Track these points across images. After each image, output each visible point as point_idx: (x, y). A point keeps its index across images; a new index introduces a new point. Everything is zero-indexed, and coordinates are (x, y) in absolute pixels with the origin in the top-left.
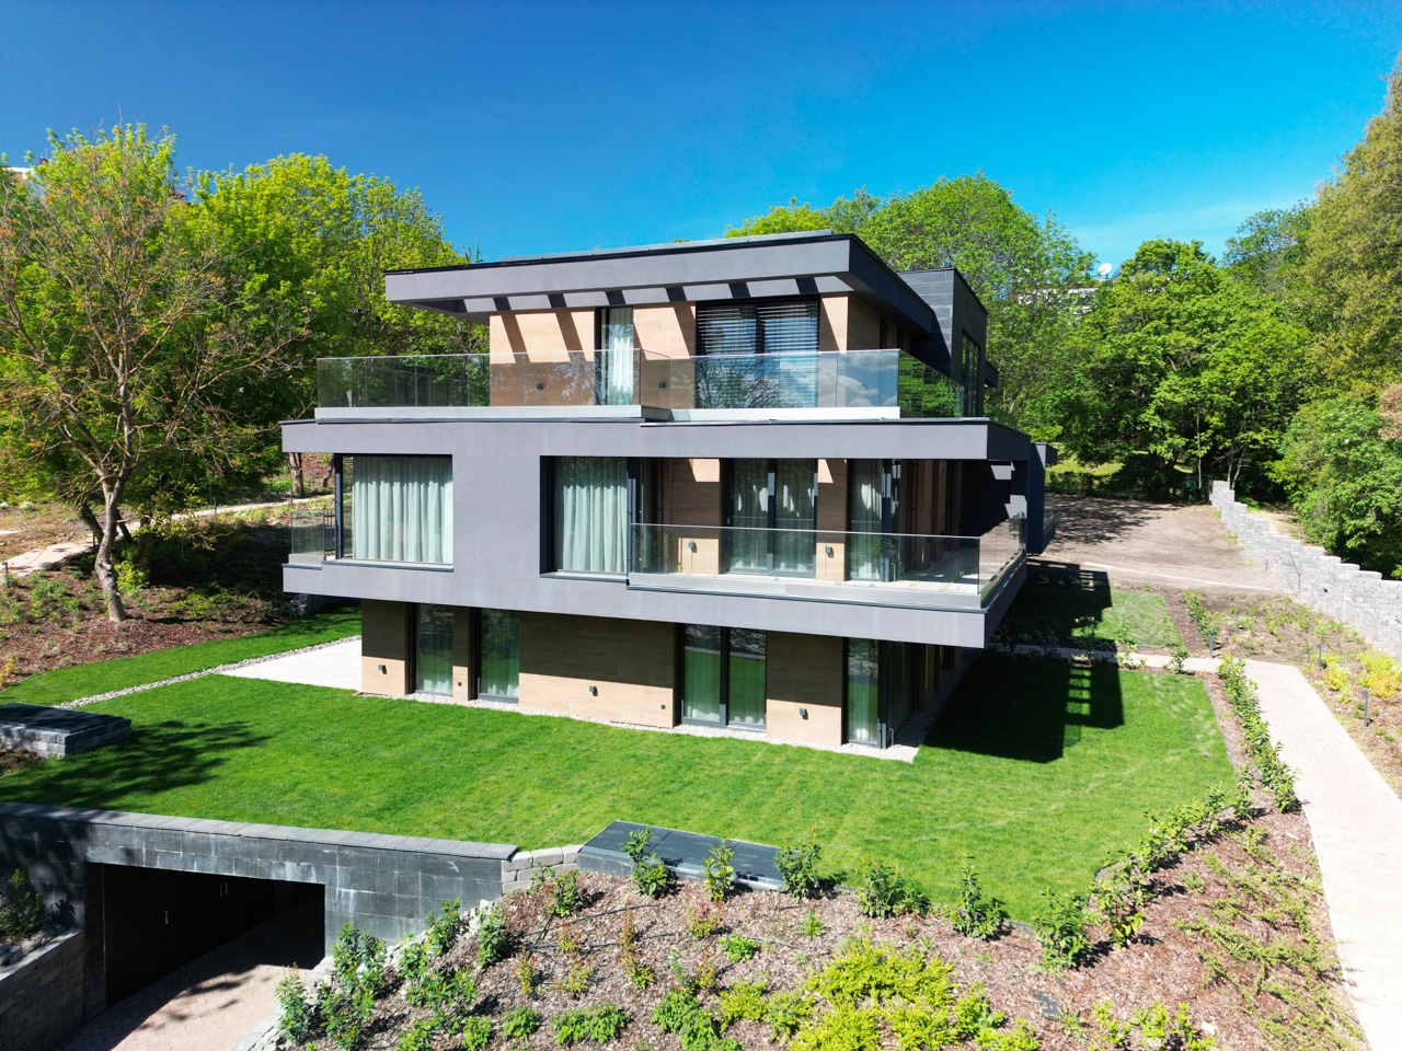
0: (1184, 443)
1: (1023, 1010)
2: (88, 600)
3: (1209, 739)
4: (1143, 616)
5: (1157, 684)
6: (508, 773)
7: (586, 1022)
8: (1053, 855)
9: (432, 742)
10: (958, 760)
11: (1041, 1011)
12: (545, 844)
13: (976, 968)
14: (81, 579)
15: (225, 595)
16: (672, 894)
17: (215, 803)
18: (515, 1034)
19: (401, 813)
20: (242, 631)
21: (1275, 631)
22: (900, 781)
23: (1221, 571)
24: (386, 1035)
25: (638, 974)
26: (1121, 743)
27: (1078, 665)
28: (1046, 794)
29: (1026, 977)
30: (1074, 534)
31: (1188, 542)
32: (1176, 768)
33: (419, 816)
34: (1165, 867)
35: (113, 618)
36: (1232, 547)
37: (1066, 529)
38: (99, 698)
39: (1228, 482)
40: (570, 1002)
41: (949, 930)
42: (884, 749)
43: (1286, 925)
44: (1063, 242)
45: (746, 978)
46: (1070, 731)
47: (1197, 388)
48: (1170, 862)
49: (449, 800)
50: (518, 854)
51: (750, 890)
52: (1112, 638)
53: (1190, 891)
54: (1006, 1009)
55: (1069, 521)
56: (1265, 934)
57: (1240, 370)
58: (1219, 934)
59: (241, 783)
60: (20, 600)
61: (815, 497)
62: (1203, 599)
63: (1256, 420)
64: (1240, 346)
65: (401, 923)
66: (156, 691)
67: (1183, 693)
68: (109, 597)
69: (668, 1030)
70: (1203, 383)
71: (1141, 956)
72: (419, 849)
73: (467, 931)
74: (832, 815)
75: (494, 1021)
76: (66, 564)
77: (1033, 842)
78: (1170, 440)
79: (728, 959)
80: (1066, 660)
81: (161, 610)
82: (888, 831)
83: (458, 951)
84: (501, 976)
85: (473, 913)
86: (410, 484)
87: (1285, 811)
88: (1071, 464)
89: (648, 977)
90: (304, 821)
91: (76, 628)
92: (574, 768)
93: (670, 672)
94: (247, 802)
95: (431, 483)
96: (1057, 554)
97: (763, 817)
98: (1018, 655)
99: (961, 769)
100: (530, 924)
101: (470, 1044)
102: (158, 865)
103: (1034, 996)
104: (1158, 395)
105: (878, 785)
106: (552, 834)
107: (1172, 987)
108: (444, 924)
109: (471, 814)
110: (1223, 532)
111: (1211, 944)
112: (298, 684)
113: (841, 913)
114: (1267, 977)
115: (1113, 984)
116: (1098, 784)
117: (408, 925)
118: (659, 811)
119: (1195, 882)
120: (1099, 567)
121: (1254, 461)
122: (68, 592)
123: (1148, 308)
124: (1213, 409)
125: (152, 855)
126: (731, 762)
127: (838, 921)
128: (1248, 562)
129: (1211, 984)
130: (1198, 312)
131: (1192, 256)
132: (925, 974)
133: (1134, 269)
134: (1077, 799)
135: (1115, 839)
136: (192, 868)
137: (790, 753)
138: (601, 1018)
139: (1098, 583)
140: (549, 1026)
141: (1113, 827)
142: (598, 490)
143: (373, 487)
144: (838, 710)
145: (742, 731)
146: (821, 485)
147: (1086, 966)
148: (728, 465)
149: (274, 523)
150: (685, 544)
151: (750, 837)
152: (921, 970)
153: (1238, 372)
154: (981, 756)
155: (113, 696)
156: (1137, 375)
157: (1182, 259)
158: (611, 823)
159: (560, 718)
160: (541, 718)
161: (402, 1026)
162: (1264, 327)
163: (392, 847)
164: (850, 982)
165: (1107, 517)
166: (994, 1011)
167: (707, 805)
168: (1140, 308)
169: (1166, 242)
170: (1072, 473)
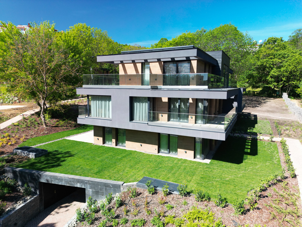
0: (277, 84)
1: (230, 224)
2: (39, 122)
3: (276, 159)
4: (264, 126)
5: (266, 144)
6: (123, 164)
7: (137, 222)
8: (239, 187)
9: (108, 156)
10: (219, 163)
11: (233, 224)
12: (130, 181)
13: (220, 214)
14: (38, 117)
15: (67, 121)
16: (156, 194)
17: (64, 170)
18: (123, 223)
19: (101, 173)
20: (70, 129)
21: (295, 131)
22: (206, 168)
23: (283, 114)
24: (97, 222)
25: (148, 212)
26: (256, 159)
27: (248, 139)
28: (238, 172)
29: (231, 216)
30: (250, 105)
31: (276, 107)
32: (268, 166)
33: (104, 174)
34: (264, 191)
35: (44, 126)
36: (287, 109)
37: (248, 104)
38: (41, 144)
39: (287, 93)
40: (134, 217)
41: (214, 205)
42: (203, 160)
43: (291, 204)
44: (249, 39)
45: (170, 214)
46: (245, 156)
47: (280, 71)
48: (265, 190)
49: (111, 170)
50: (124, 184)
51: (172, 194)
52: (257, 132)
53: (269, 197)
54: (226, 224)
55: (249, 102)
56: (286, 207)
57: (291, 68)
58: (275, 207)
59: (69, 165)
60: (26, 122)
61: (189, 105)
62: (279, 122)
63: (294, 79)
64: (291, 62)
65: (101, 197)
66: (53, 143)
67: (272, 147)
68: (44, 122)
69: (154, 225)
70: (282, 71)
71: (257, 212)
72: (104, 182)
73: (114, 199)
74: (191, 176)
75: (119, 220)
76: (35, 114)
77: (234, 184)
78: (273, 84)
79: (167, 209)
80: (245, 137)
81: (54, 124)
82: (203, 180)
83: (112, 204)
84: (120, 210)
85: (115, 196)
86: (103, 101)
87: (293, 177)
88: (250, 89)
89: (150, 212)
90: (81, 175)
91: (37, 128)
92: (137, 163)
93: (157, 142)
94: (70, 170)
95: (107, 101)
96: (246, 111)
97: (176, 176)
98: (235, 136)
99: (220, 165)
100: (126, 199)
101: (114, 225)
102: (53, 183)
103: (232, 221)
104: (271, 73)
105: (201, 169)
106: (131, 179)
107: (263, 220)
108: (109, 198)
109: (115, 174)
110: (285, 105)
111: (273, 209)
112: (81, 142)
113: (191, 200)
114: (285, 217)
115: (250, 219)
116: (250, 170)
117: (102, 197)
118: (154, 174)
119: (270, 195)
120: (255, 114)
121: (293, 88)
122: (36, 120)
123: (269, 53)
124: (284, 76)
125: (52, 181)
126: (170, 163)
127: (190, 202)
128: (290, 112)
129: (272, 219)
130: (281, 54)
131: (280, 41)
132: (209, 215)
133: (266, 44)
134: (245, 173)
135: (253, 184)
136: (59, 184)
137: (182, 161)
138: (140, 221)
139: (255, 117)
140: (129, 222)
141: (253, 181)
142: (142, 104)
143: (95, 102)
144: (193, 152)
145: (172, 155)
146: (190, 103)
147: (244, 214)
148: (169, 99)
149: (77, 104)
150: (160, 115)
151: (173, 181)
152: (208, 214)
153: (290, 68)
154: (224, 162)
155: (44, 144)
156: (266, 69)
157: (278, 41)
158: (144, 177)
159: (134, 151)
160: (130, 151)
161: (100, 220)
162: (297, 57)
163: (99, 181)
164: (192, 216)
165: (258, 101)
166: (223, 224)
167: (164, 173)
168: (267, 53)
169: (274, 37)
170: (250, 91)
